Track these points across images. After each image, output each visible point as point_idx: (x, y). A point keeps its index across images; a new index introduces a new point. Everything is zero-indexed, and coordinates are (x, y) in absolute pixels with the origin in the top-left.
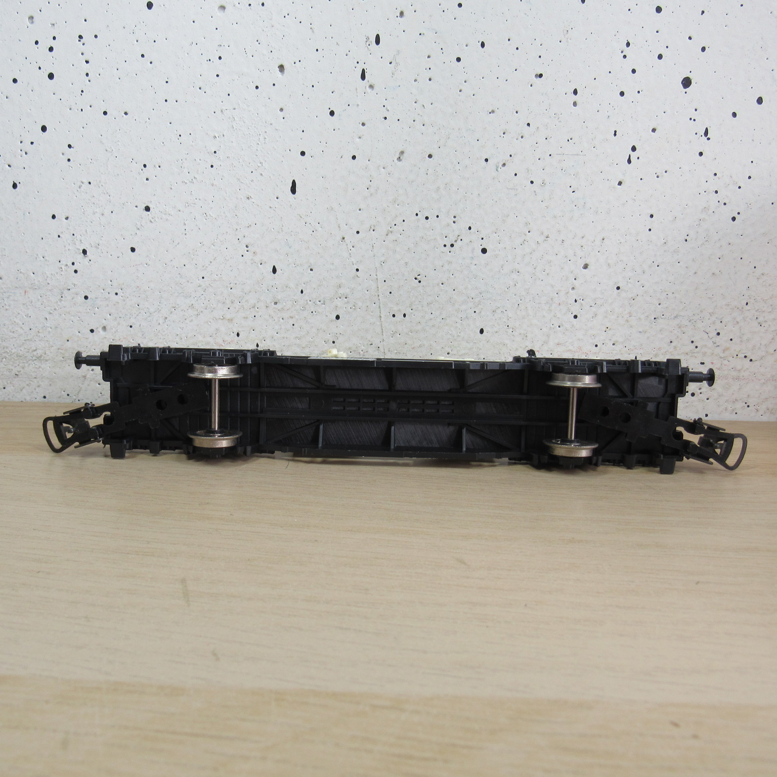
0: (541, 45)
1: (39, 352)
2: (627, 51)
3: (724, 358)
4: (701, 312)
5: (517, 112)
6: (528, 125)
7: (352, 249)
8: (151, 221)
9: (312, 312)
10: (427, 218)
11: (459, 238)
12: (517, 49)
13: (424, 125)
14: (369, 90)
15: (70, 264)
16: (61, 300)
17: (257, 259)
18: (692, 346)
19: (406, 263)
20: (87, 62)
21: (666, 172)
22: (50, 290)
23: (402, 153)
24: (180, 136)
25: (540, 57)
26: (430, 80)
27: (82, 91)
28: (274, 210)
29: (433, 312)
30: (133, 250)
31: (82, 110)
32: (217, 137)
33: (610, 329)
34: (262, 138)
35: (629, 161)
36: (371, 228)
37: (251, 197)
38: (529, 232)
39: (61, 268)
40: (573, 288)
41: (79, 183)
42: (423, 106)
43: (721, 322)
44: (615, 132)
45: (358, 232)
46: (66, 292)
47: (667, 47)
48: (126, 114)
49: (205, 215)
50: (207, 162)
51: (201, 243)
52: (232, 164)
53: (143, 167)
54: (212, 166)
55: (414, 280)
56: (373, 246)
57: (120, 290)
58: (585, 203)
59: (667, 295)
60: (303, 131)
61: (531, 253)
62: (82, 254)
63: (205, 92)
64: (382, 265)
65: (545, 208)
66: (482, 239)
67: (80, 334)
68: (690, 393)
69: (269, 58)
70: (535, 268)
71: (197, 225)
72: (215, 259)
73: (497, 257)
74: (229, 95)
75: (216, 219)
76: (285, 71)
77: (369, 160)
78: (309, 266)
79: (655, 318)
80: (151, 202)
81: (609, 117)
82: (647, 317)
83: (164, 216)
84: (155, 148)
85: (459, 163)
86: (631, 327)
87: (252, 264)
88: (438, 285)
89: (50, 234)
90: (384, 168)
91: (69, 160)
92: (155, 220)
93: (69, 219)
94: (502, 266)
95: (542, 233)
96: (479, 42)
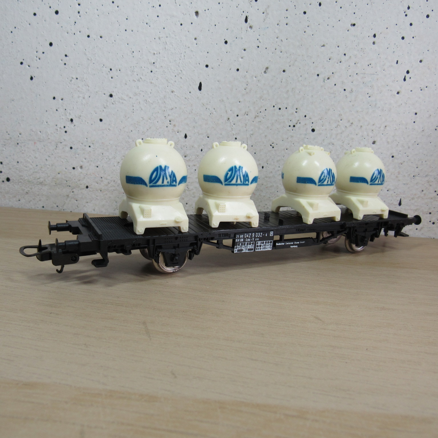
0: (355, 6)
1: (42, 180)
2: (408, 12)
5: (338, 47)
6: (345, 55)
7: (234, 125)
8: (113, 104)
10: (280, 109)
11: (299, 122)
12: (341, 8)
13: (281, 52)
14: (249, 29)
15: (62, 127)
16: (56, 149)
17: (176, 129)
18: (435, 194)
19: (266, 136)
20: (79, 5)
21: (426, 87)
22: (50, 143)
23: (267, 68)
24: (133, 52)
25: (354, 13)
26: (287, 24)
27: (75, 22)
28: (188, 100)
29: (280, 166)
30: (101, 120)
31: (74, 34)
32: (156, 54)
33: (386, 181)
34: (182, 55)
35: (405, 80)
36: (245, 113)
37: (174, 91)
38: (341, 120)
39: (57, 129)
41: (71, 79)
42: (282, 40)
44: (397, 61)
45: (238, 116)
46: (59, 144)
47: (432, 11)
48: (101, 37)
49: (145, 101)
50: (148, 69)
51: (142, 118)
52: (164, 71)
53: (110, 70)
54: (151, 72)
55: (270, 146)
56: (246, 125)
57: (92, 144)
58: (376, 104)
59: (422, 162)
60: (208, 53)
61: (341, 133)
62: (70, 122)
63: (150, 26)
64: (251, 136)
65: (352, 106)
66: (313, 123)
67: (66, 170)
68: (432, 222)
69: (189, 7)
70: (343, 142)
71: (140, 107)
72: (150, 128)
73: (320, 135)
74: (164, 28)
75: (152, 104)
76: (199, 15)
77: (247, 72)
78: (207, 135)
79: (414, 176)
80: (113, 92)
81: (394, 52)
82: (409, 175)
83: (121, 101)
84: (118, 59)
85: (301, 76)
86: (399, 180)
87: (172, 132)
88: (284, 150)
89: (51, 109)
90: (256, 77)
91: (65, 64)
92: (115, 103)
93: (63, 100)
94: (324, 140)
95: (349, 121)
96: (318, 3)
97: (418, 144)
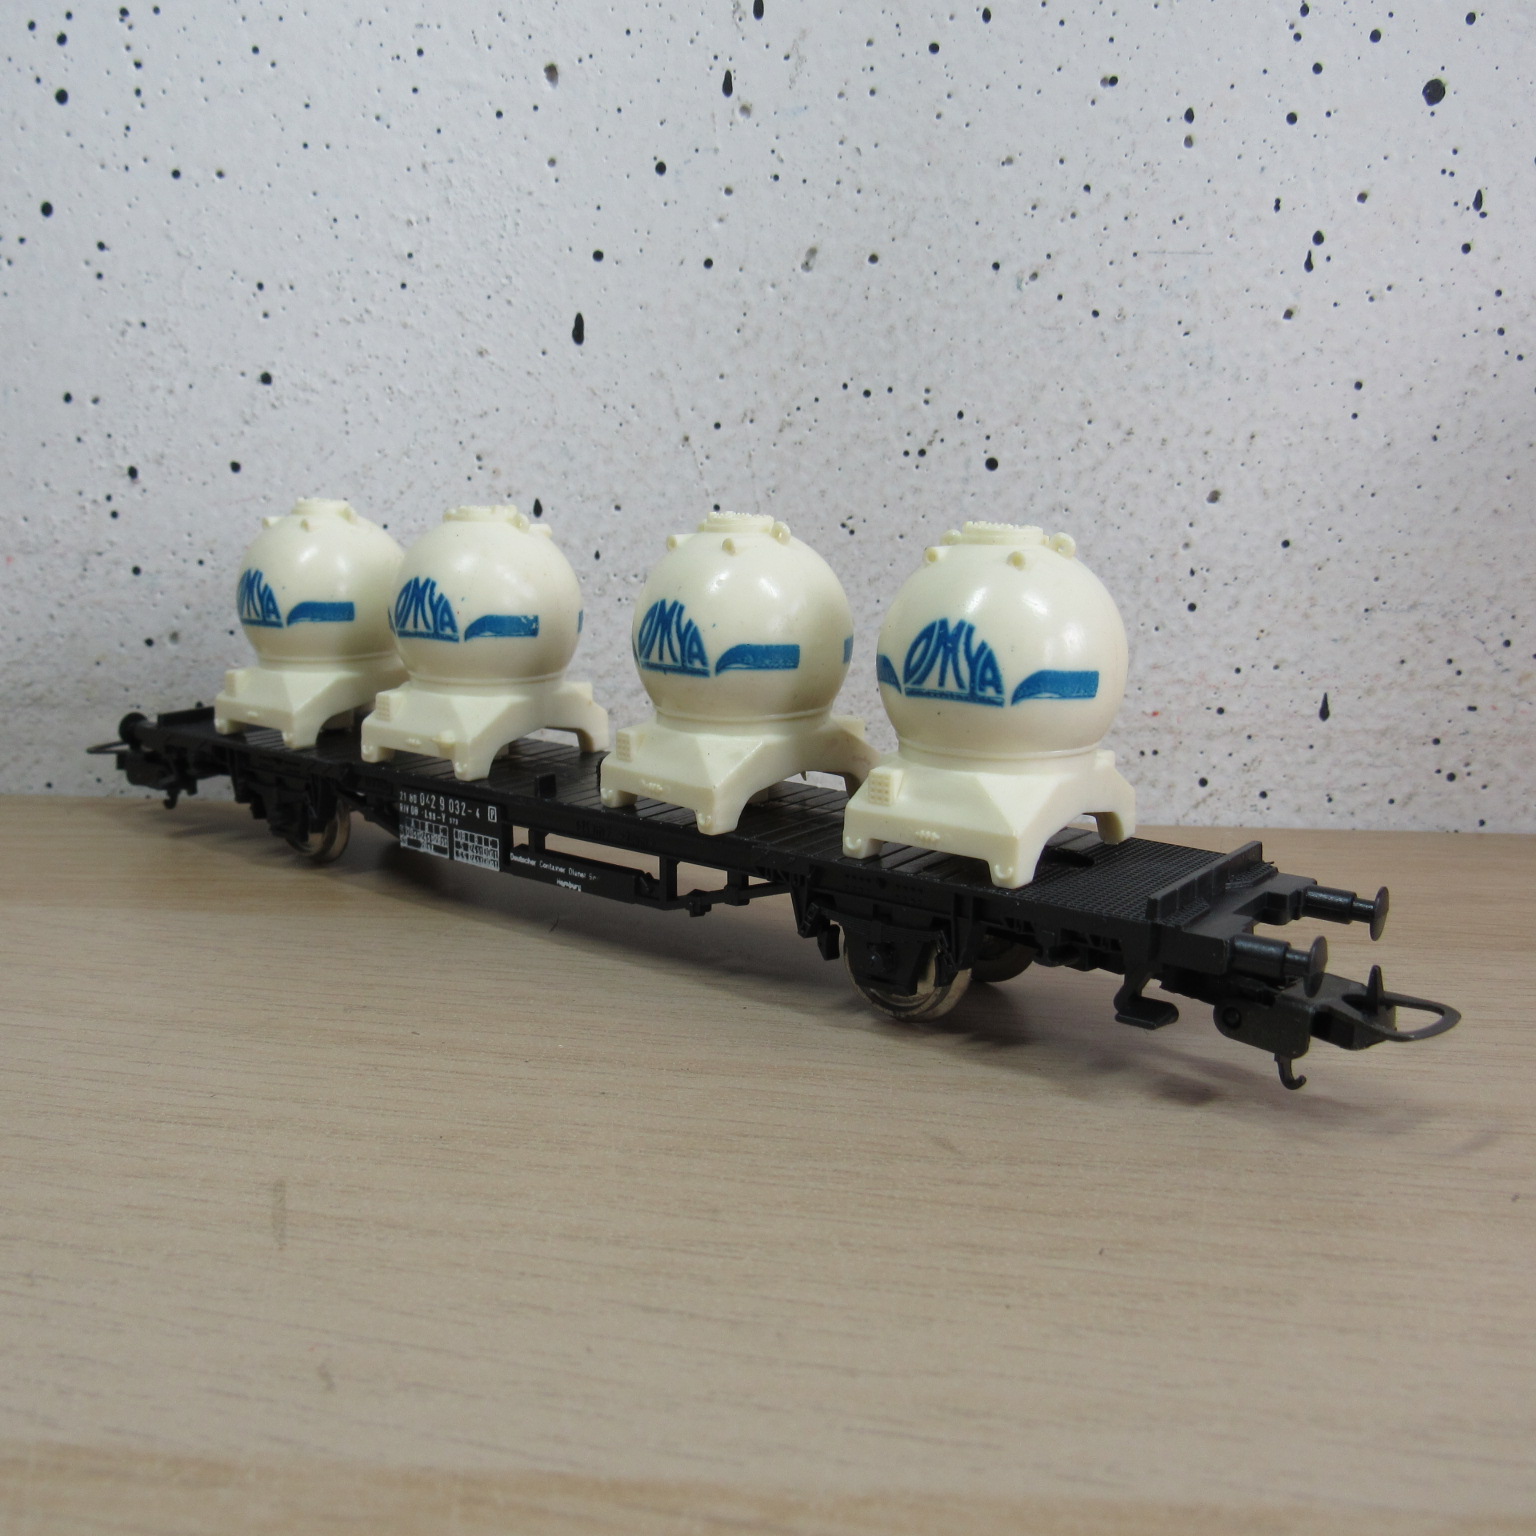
0: (1114, 14)
1: (39, 689)
2: (1304, 25)
3: (1520, 697)
4: (1469, 594)
5: (1062, 161)
6: (1087, 188)
7: (706, 461)
8: (274, 406)
9: (619, 600)
10: (867, 393)
11: (937, 437)
12: (1062, 23)
13: (859, 191)
14: (739, 117)
15: (101, 498)
16: (83, 577)
17: (501, 485)
18: (1450, 671)
19: (823, 493)
20: (138, 65)
21: (1389, 288)
22: (62, 556)
23: (813, 252)
24: (335, 220)
25: (1111, 40)
26: (872, 92)
27: (128, 128)
28: (537, 380)
29: (881, 599)
30: (236, 467)
31: (127, 168)
32: (415, 224)
33: (1268, 634)
34: (509, 223)
35: (1309, 266)
36: (745, 415)
37: (487, 352)
38: (1090, 422)
39: (83, 508)
40: (1186, 545)
42: (858, 150)
43: (1513, 617)
44: (1278, 202)
45: (717, 426)
46: (93, 558)
47: (1391, 15)
48: (220, 174)
49: (388, 390)
50: (392, 276)
51: (379, 452)
52: (447, 280)
53: (256, 289)
54: (404, 286)
55: (840, 528)
56: (750, 456)
57: (209, 555)
58: (1211, 358)
59: (1393, 558)
60: (599, 208)
61: (1094, 469)
62: (128, 478)
63: (388, 127)
64: (769, 496)
65: (1125, 369)
66: (988, 437)
67: (123, 651)
68: (1445, 773)
69: (524, 51)
70: (1103, 502)
71: (371, 414)
72: (410, 486)
73: (1019, 478)
74: (439, 131)
75: (411, 398)
76: (560, 78)
77: (741, 270)
78: (613, 500)
79: (1367, 610)
80: (273, 364)
81: (1263, 169)
82: (1350, 606)
83: (301, 395)
84: (282, 249)
85: (935, 273)
86: (1315, 628)
87: (489, 495)
88: (892, 538)
89: (59, 435)
90: (773, 286)
91: (100, 276)
92: (283, 404)
93: (101, 403)
94: (1032, 497)
95: (1118, 425)
96: (978, 10)
97: (1373, 495)
